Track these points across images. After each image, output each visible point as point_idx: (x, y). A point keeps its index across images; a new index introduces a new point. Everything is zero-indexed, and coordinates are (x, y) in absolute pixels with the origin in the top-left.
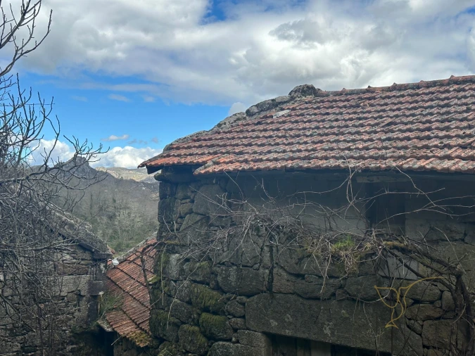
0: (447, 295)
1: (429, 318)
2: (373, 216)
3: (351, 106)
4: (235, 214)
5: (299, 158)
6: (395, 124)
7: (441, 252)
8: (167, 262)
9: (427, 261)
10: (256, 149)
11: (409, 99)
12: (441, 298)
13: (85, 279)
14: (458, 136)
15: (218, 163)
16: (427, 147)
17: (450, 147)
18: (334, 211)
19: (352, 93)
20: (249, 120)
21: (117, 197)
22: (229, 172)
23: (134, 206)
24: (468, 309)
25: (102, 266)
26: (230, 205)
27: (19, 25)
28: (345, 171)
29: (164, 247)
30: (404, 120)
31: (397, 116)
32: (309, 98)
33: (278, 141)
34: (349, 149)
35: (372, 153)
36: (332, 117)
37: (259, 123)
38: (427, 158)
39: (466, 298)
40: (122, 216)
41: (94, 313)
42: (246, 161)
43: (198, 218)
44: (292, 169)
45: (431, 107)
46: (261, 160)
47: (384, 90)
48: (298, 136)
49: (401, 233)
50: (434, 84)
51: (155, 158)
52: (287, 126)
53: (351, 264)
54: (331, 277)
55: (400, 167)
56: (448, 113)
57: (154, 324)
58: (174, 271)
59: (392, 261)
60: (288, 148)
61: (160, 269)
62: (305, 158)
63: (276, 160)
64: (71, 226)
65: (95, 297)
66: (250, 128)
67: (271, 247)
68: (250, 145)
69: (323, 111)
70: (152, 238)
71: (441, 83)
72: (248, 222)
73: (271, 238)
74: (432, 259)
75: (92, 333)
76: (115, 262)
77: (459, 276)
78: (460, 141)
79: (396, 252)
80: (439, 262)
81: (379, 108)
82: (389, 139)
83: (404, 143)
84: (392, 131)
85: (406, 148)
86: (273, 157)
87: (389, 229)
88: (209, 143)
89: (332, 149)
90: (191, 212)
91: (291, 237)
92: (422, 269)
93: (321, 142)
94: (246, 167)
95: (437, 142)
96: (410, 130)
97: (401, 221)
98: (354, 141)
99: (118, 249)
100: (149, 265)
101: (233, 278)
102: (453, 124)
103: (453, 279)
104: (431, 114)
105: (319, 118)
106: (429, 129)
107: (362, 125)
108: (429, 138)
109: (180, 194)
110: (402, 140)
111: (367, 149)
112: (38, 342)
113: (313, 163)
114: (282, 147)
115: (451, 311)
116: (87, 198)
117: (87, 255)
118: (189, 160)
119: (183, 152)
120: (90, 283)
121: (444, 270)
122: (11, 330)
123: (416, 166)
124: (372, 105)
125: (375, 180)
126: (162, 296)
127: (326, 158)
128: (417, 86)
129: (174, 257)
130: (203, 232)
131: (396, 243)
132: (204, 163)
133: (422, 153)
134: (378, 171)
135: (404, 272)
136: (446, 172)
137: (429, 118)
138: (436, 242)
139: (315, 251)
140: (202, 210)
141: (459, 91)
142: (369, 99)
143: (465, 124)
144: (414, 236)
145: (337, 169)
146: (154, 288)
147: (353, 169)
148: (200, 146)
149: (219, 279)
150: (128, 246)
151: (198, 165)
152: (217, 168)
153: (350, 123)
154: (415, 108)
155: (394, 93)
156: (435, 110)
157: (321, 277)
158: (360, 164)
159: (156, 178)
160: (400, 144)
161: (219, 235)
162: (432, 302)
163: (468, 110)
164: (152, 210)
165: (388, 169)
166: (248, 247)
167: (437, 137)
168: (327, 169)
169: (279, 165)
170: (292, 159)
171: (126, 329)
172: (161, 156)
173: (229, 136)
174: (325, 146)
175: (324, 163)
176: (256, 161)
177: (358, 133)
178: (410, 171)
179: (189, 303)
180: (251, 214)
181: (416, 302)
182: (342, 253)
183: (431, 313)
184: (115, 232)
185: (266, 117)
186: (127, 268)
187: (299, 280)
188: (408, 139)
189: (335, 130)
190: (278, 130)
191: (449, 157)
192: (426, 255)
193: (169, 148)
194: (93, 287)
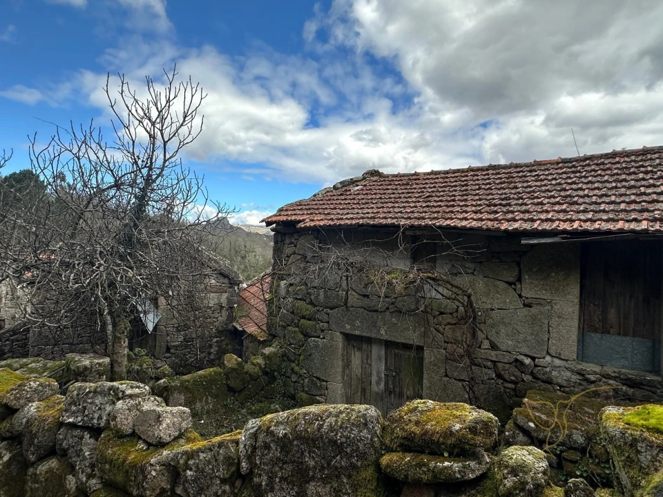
0: (461, 308)
1: (449, 324)
2: (415, 257)
3: (403, 184)
4: (324, 254)
5: (368, 218)
6: (432, 196)
7: (458, 281)
8: (279, 286)
9: (449, 286)
10: (339, 211)
11: (441, 180)
12: (457, 311)
13: (225, 296)
14: (472, 205)
15: (313, 220)
16: (452, 212)
17: (467, 212)
18: (390, 253)
19: (404, 175)
20: (335, 192)
21: (248, 244)
22: (320, 226)
23: (259, 250)
24: (474, 318)
25: (236, 288)
26: (320, 248)
27: (182, 125)
28: (398, 227)
29: (277, 276)
30: (438, 194)
31: (433, 192)
32: (375, 178)
33: (354, 206)
34: (401, 212)
35: (416, 215)
36: (390, 191)
37: (341, 195)
38: (452, 219)
39: (473, 311)
40: (250, 257)
41: (231, 318)
42: (332, 219)
43: (299, 257)
44: (362, 225)
45: (456, 186)
46: (342, 219)
47: (425, 174)
48: (368, 203)
49: (434, 267)
50: (458, 171)
51: (271, 217)
52: (360, 197)
53: (399, 288)
54: (386, 297)
55: (434, 224)
56: (466, 190)
57: (270, 326)
58: (283, 292)
59: (427, 287)
60: (360, 211)
61: (274, 290)
62: (371, 218)
63: (352, 219)
64: (215, 261)
65: (232, 308)
66: (335, 198)
67: (347, 277)
68: (335, 209)
69: (385, 187)
70: (269, 270)
71: (462, 171)
72: (332, 259)
73: (347, 270)
74: (452, 285)
75: (230, 331)
76: (245, 285)
77: (469, 297)
78: (474, 208)
79: (429, 281)
80: (457, 287)
81: (422, 186)
82: (428, 206)
83: (437, 209)
84: (430, 201)
85: (438, 212)
86: (349, 218)
87: (426, 266)
88: (307, 207)
89: (390, 212)
90: (294, 253)
91: (361, 270)
92: (445, 292)
93: (383, 207)
94: (332, 223)
95: (458, 209)
96: (441, 201)
97: (434, 260)
98: (404, 207)
99: (248, 278)
100: (266, 286)
101: (322, 297)
102: (470, 197)
103: (466, 298)
104: (456, 191)
105: (382, 192)
106: (454, 200)
107: (410, 197)
108: (453, 206)
109: (287, 241)
110: (435, 207)
111: (413, 212)
112: (194, 336)
113: (377, 221)
114: (356, 211)
115: (463, 320)
116: (227, 243)
117: (226, 281)
118: (293, 218)
119: (290, 213)
120: (228, 298)
121: (460, 292)
122: (177, 328)
123: (445, 224)
124: (417, 184)
125: (418, 233)
126: (274, 307)
127: (385, 218)
128: (447, 172)
129: (283, 283)
130: (302, 266)
131: (430, 275)
132: (304, 220)
133: (448, 216)
134: (419, 227)
135: (434, 293)
136: (464, 228)
137: (454, 193)
138: (456, 275)
139: (376, 279)
140: (302, 252)
141: (474, 176)
142: (415, 180)
143: (477, 197)
144: (441, 270)
145: (393, 225)
146: (269, 303)
147: (403, 226)
148: (301, 209)
149: (313, 297)
150: (254, 277)
151: (300, 221)
152: (312, 224)
153: (402, 196)
154: (445, 187)
155: (431, 176)
156: (458, 188)
157: (380, 297)
158: (408, 222)
159: (272, 230)
160: (434, 210)
161: (312, 268)
162: (451, 314)
163: (479, 189)
164: (269, 253)
165: (426, 226)
166: (333, 277)
167: (459, 205)
168: (386, 226)
169: (354, 222)
170: (363, 218)
171: (251, 329)
172: (275, 216)
173: (321, 202)
174: (385, 210)
175: (384, 222)
176: (338, 219)
177: (407, 202)
178: (440, 227)
179: (293, 313)
180: (334, 255)
181: (442, 313)
182: (394, 281)
183: (450, 321)
184: (246, 267)
185: (346, 191)
186: (254, 289)
187: (365, 299)
188: (440, 206)
189: (393, 200)
190: (354, 199)
191: (466, 219)
192: (448, 282)
193: (281, 210)
194: (229, 301)
